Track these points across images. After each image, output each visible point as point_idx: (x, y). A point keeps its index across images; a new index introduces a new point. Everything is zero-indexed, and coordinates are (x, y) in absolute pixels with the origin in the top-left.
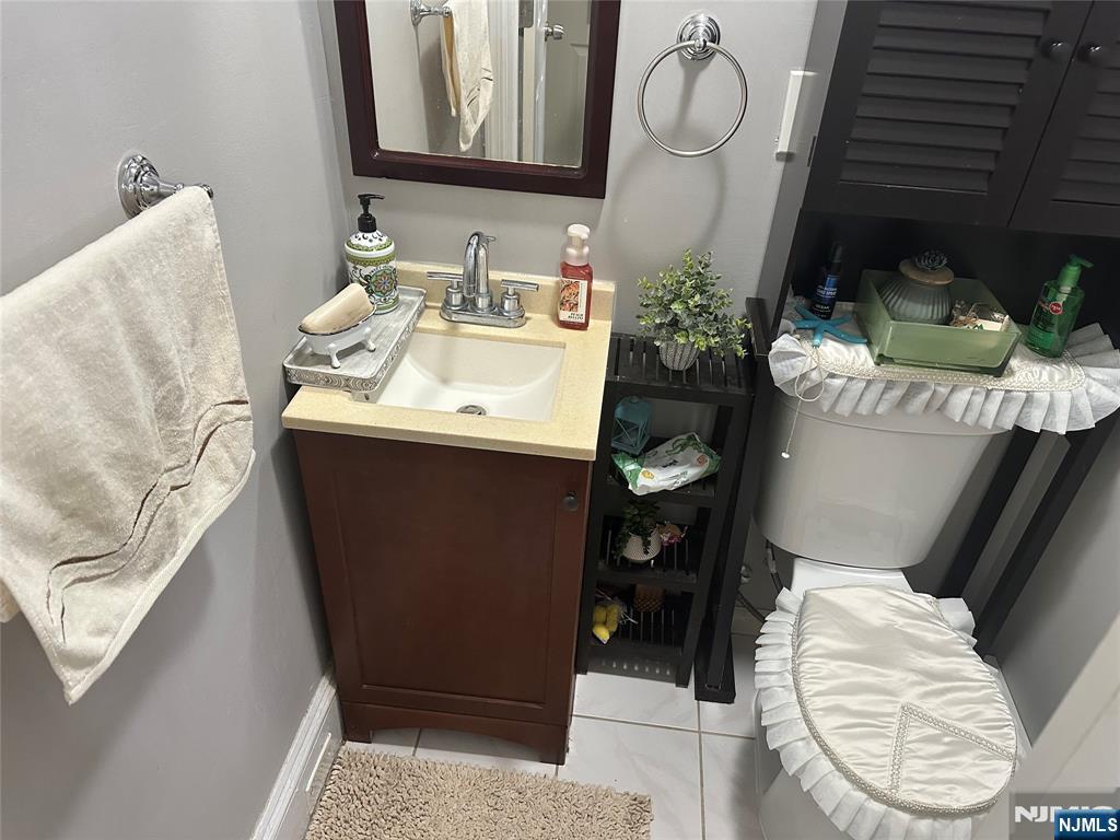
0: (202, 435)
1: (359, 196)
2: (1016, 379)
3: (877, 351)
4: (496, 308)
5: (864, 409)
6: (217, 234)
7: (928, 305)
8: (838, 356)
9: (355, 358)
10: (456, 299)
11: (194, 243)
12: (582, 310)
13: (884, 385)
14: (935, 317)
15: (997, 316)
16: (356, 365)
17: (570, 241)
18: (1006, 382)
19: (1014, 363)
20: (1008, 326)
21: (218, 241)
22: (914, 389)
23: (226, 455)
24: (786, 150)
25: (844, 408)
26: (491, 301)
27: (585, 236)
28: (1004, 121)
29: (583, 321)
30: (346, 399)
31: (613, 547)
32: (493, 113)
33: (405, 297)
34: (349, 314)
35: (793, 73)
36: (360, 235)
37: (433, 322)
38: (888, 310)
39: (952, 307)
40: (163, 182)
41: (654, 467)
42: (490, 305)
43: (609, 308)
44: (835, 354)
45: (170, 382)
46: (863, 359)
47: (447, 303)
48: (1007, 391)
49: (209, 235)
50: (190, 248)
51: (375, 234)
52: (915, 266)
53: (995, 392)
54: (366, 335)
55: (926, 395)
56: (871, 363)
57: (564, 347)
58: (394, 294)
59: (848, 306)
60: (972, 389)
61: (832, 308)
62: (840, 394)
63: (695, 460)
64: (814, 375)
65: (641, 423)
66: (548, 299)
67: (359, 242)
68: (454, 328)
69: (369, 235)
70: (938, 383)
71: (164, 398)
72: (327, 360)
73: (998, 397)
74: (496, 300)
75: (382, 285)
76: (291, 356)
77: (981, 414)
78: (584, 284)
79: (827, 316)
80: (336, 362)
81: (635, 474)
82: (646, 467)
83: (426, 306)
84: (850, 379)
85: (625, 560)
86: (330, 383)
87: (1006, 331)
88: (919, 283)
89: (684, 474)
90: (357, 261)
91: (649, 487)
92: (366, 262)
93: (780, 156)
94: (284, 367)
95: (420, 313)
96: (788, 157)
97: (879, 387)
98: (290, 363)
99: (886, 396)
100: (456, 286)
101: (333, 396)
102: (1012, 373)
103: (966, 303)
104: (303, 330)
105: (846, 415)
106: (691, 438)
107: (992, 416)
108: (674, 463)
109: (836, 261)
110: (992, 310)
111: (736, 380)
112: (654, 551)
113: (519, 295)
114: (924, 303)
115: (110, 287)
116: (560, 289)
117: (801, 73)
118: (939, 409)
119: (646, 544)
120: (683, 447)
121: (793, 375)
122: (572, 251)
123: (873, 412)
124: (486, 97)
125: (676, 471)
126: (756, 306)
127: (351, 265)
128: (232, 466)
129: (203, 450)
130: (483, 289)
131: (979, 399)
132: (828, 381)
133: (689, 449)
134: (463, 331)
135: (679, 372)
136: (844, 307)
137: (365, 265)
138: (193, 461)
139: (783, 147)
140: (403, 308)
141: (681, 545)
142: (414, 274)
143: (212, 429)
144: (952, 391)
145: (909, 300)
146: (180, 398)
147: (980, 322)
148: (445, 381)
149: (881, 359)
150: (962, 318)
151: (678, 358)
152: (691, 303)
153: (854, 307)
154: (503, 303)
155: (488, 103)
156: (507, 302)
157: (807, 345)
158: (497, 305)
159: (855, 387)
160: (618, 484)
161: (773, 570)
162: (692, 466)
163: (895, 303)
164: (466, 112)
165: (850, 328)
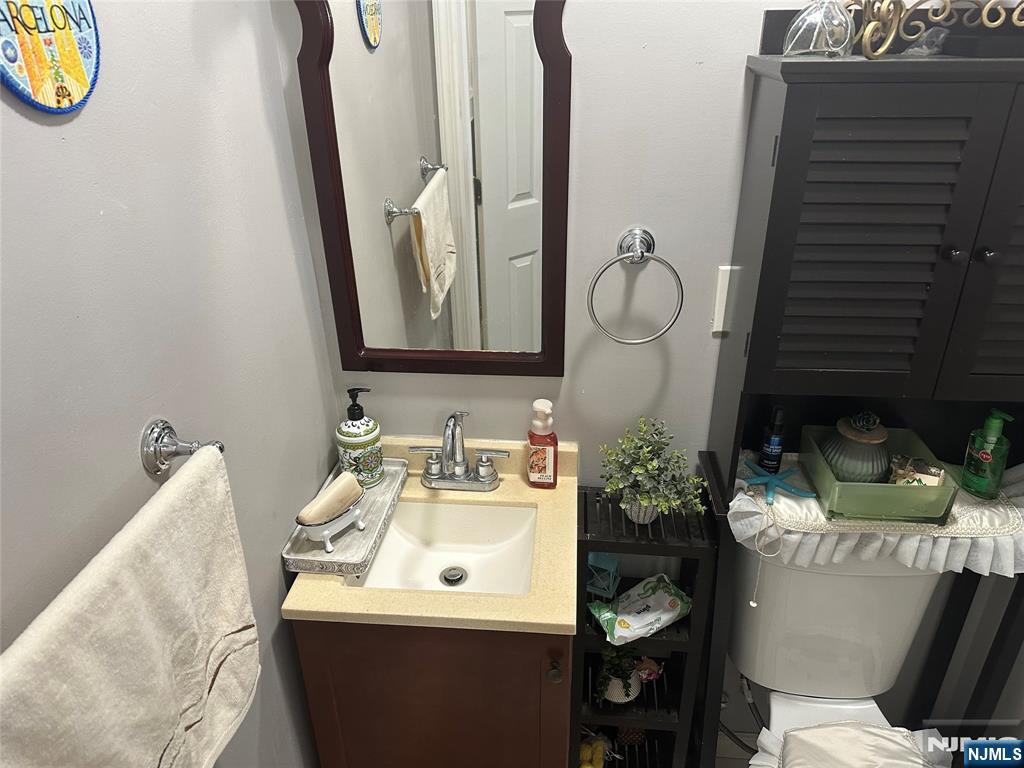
0: (212, 667)
1: (349, 391)
2: (959, 525)
3: (827, 505)
4: (472, 474)
5: (821, 560)
6: (228, 483)
7: (868, 461)
8: (791, 513)
9: (346, 540)
10: (435, 469)
11: (208, 499)
12: (550, 471)
13: (836, 538)
14: (876, 472)
15: (933, 470)
16: (348, 547)
17: (535, 415)
18: (951, 530)
19: (955, 509)
20: (945, 479)
21: (229, 489)
22: (865, 540)
23: (235, 681)
24: (721, 329)
25: (803, 560)
26: (467, 467)
27: (549, 411)
28: (917, 313)
29: (552, 481)
30: (339, 584)
31: (594, 690)
32: (457, 281)
33: (389, 467)
34: (341, 501)
35: (721, 268)
36: (350, 423)
37: (416, 491)
38: (831, 466)
39: (890, 462)
40: (181, 441)
41: (629, 613)
42: (467, 471)
43: (574, 465)
44: (789, 512)
45: (186, 632)
46: (814, 513)
47: (427, 471)
48: (952, 538)
49: (221, 487)
50: (204, 505)
51: (362, 421)
52: (851, 426)
53: (941, 539)
54: (357, 516)
55: (877, 544)
56: (823, 518)
57: (537, 507)
58: (380, 469)
59: (793, 457)
60: (919, 537)
61: (779, 462)
62: (798, 547)
63: (667, 604)
64: (772, 532)
65: (612, 569)
66: (518, 461)
67: (349, 430)
68: (435, 496)
69: (357, 423)
70: (887, 534)
71: (180, 648)
72: (321, 546)
73: (945, 543)
74: (472, 465)
75: (368, 465)
76: (289, 545)
77: (931, 559)
78: (550, 450)
79: (776, 470)
80: (329, 547)
81: (611, 622)
82: (622, 613)
83: (409, 475)
84: (805, 534)
85: (607, 702)
86: (324, 569)
87: (943, 484)
88: (857, 442)
89: (658, 620)
90: (347, 446)
91: (626, 638)
92: (355, 447)
93: (715, 334)
94: (283, 557)
95: (403, 483)
96: (724, 335)
97: (832, 540)
98: (288, 553)
99: (839, 547)
100: (435, 457)
101: (328, 582)
102: (955, 520)
103: (903, 457)
104: (299, 522)
105: (806, 566)
106: (661, 580)
107: (942, 562)
108: (647, 609)
109: (777, 423)
110: (927, 464)
111: (699, 532)
112: (634, 693)
113: (491, 461)
114: (863, 460)
115: (136, 571)
116: (528, 455)
117: (729, 268)
118: (891, 555)
119: (627, 686)
120: (654, 590)
121: (752, 532)
122: (538, 423)
123: (830, 562)
124: (450, 268)
125: (650, 617)
126: (709, 459)
127: (341, 450)
128: (240, 690)
129: (213, 680)
130: (459, 458)
131: (928, 545)
132: (786, 536)
133: (660, 592)
134: (443, 498)
135: (643, 527)
136: (789, 458)
137: (354, 449)
138: (205, 696)
139: (718, 326)
140: (388, 480)
141: (659, 681)
142: (396, 447)
143: (223, 658)
144: (900, 540)
145: (851, 457)
146: (195, 643)
147: (918, 476)
148: (427, 543)
149: (832, 515)
150: (901, 472)
151: (642, 515)
152: (650, 467)
153: (799, 457)
154: (477, 468)
155: (453, 271)
156: (481, 468)
157: (761, 502)
158: (473, 470)
159: (810, 542)
160: (595, 634)
161: (750, 700)
162: (666, 611)
163: (838, 460)
164: (435, 286)
165: (797, 479)
